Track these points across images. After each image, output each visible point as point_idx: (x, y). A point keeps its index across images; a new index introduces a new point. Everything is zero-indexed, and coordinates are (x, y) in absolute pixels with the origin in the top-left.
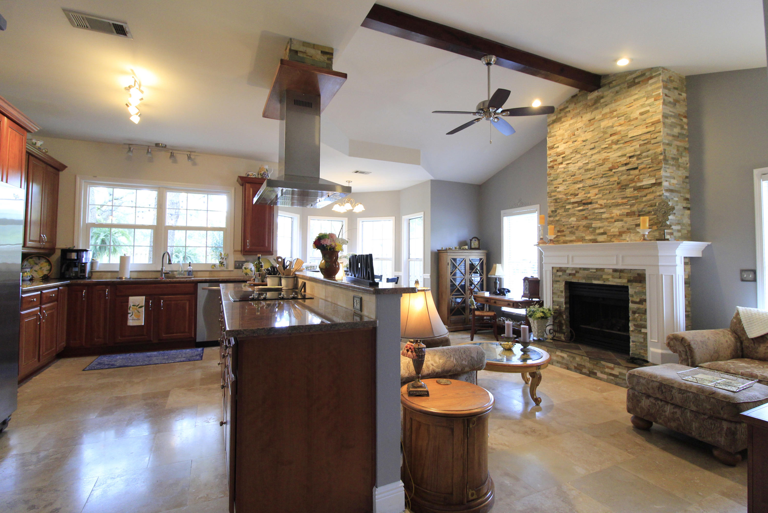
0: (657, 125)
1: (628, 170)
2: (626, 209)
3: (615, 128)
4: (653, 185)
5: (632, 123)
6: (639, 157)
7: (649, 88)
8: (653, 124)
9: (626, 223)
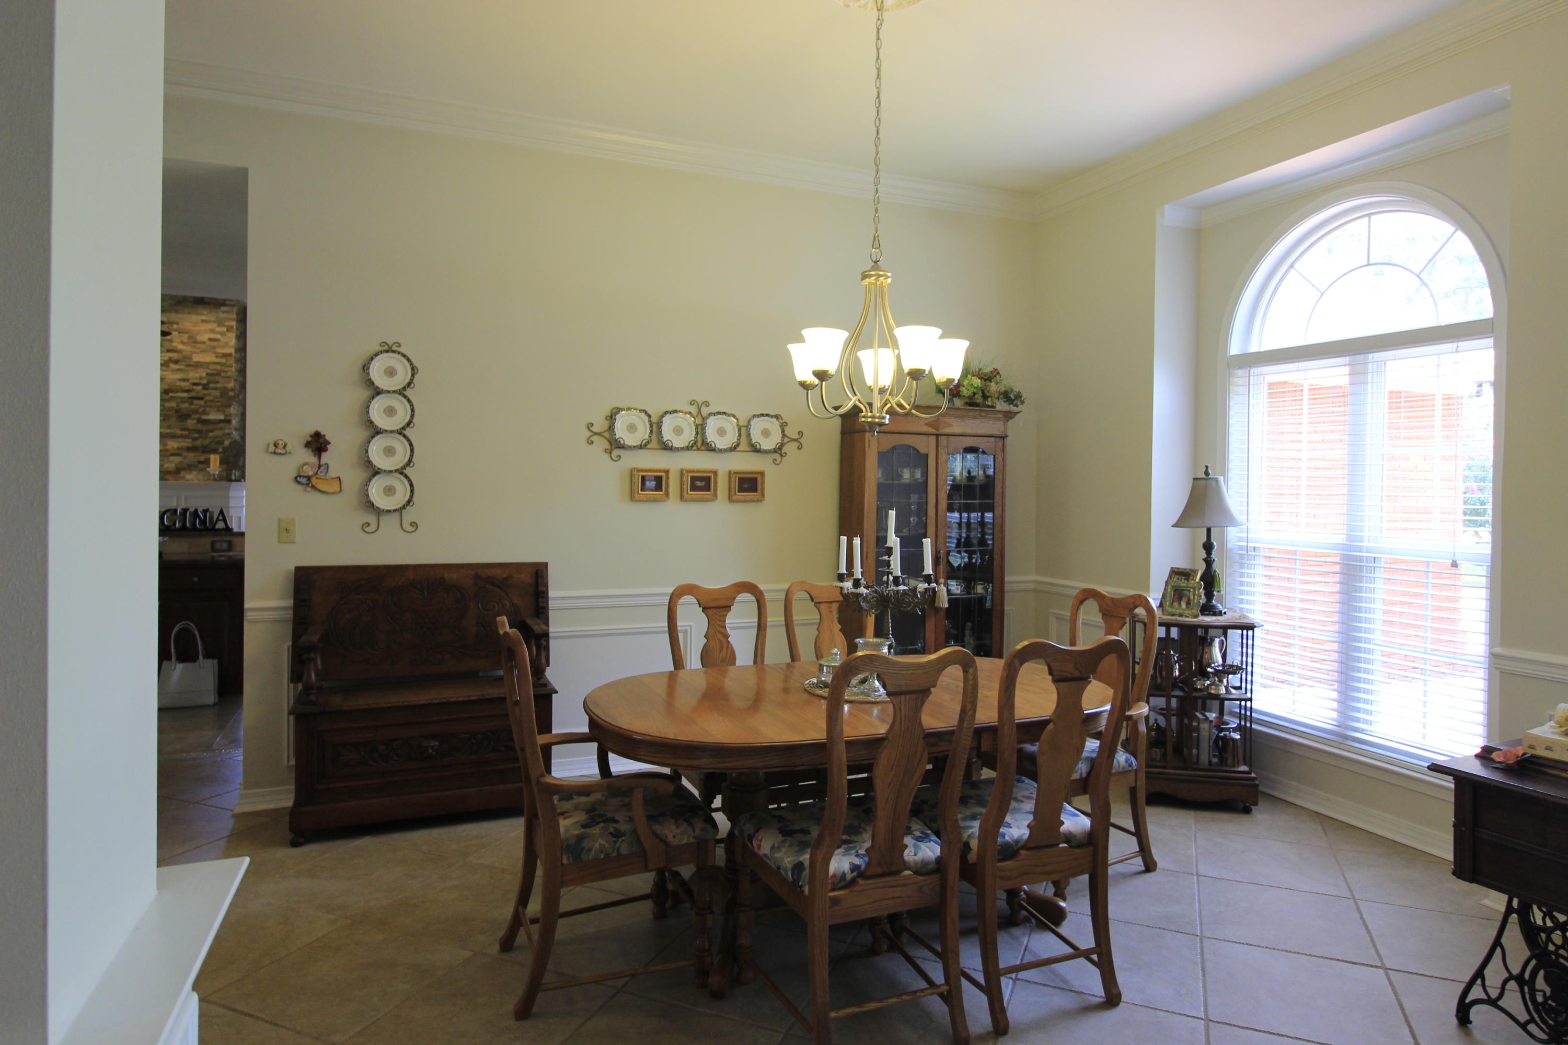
0: (229, 358)
1: (190, 398)
2: (187, 443)
3: (174, 344)
4: (221, 421)
5: (198, 346)
6: (207, 387)
7: (221, 315)
8: (225, 355)
9: (186, 458)
